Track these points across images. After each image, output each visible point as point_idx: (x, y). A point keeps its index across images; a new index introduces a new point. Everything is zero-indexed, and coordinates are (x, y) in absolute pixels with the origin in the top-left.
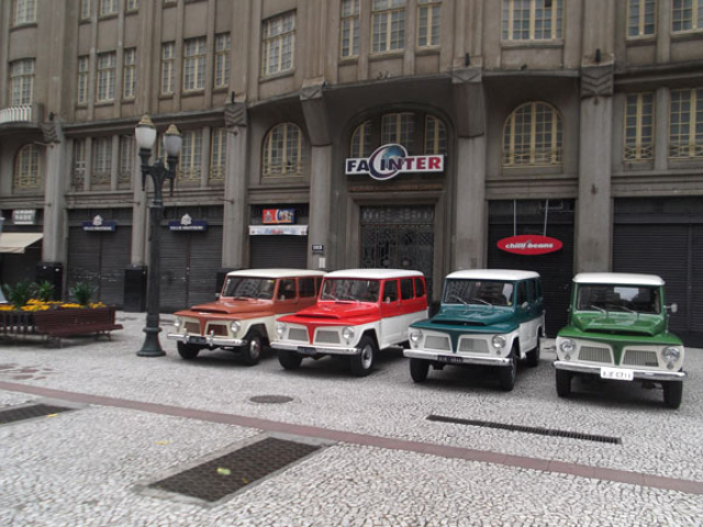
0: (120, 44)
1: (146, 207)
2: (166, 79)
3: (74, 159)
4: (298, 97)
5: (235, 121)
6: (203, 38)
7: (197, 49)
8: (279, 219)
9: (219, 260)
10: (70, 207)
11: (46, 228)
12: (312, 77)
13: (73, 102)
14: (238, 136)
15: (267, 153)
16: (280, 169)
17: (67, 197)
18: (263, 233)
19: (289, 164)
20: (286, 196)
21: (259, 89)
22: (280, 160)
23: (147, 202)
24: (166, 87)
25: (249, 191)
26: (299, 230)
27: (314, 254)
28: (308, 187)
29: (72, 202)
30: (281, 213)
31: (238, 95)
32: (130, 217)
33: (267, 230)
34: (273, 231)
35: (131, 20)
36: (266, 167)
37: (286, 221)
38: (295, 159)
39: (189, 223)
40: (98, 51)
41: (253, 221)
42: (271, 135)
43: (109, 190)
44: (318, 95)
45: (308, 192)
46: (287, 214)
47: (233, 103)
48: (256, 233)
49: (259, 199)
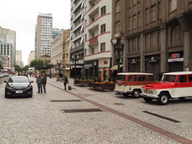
0: (137, 12)
1: (143, 56)
2: (147, 19)
3: (129, 45)
4: (176, 17)
5: (162, 28)
6: (155, 5)
7: (154, 8)
8: (176, 56)
9: (160, 70)
10: (128, 57)
11: (123, 63)
12: (181, 10)
13: (128, 30)
14: (164, 32)
15: (173, 36)
16: (176, 40)
17: (127, 55)
18: (171, 61)
19: (179, 38)
20: (178, 49)
21: (168, 16)
22: (176, 38)
23: (143, 55)
24: (147, 21)
25: (167, 48)
26: (181, 60)
27: (185, 67)
28: (183, 46)
29: (129, 56)
30: (177, 55)
31: (163, 20)
32: (140, 59)
33: (172, 60)
34: (174, 60)
35: (139, 4)
36: (173, 40)
37: (178, 57)
38: (181, 37)
39: (153, 59)
40: (133, 15)
41: (169, 58)
42: (174, 30)
43: (135, 52)
44: (181, 16)
45: (183, 47)
46: (178, 55)
47: (161, 23)
48: (170, 61)
49: (171, 51)
